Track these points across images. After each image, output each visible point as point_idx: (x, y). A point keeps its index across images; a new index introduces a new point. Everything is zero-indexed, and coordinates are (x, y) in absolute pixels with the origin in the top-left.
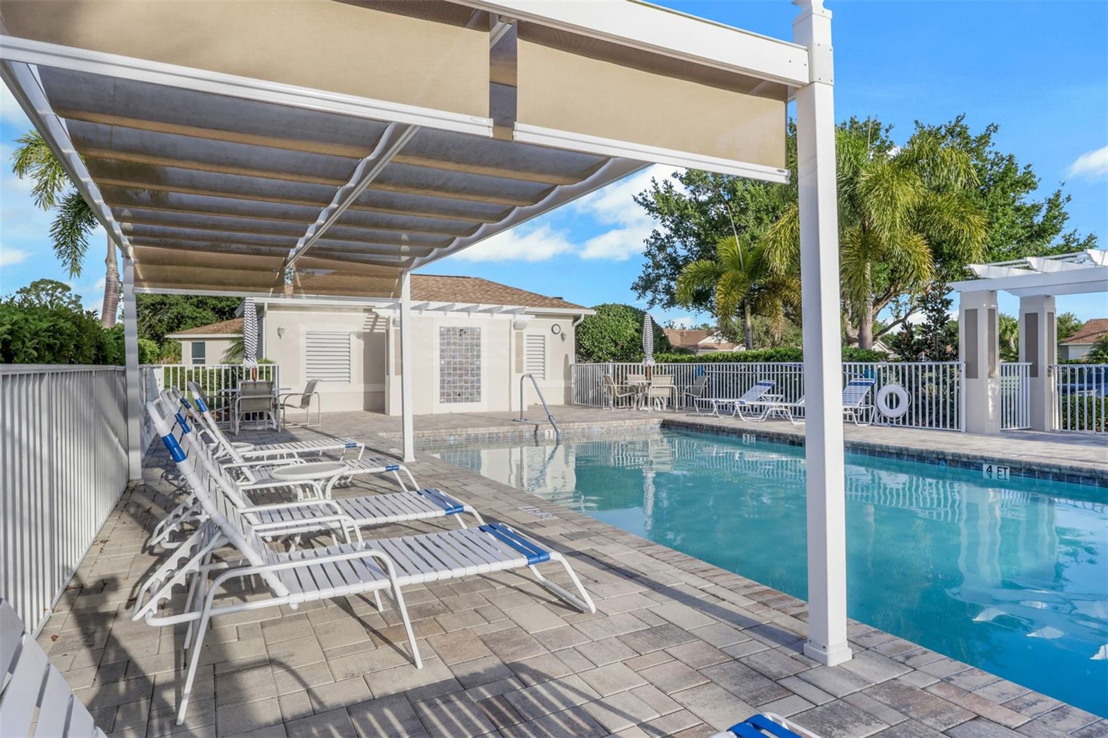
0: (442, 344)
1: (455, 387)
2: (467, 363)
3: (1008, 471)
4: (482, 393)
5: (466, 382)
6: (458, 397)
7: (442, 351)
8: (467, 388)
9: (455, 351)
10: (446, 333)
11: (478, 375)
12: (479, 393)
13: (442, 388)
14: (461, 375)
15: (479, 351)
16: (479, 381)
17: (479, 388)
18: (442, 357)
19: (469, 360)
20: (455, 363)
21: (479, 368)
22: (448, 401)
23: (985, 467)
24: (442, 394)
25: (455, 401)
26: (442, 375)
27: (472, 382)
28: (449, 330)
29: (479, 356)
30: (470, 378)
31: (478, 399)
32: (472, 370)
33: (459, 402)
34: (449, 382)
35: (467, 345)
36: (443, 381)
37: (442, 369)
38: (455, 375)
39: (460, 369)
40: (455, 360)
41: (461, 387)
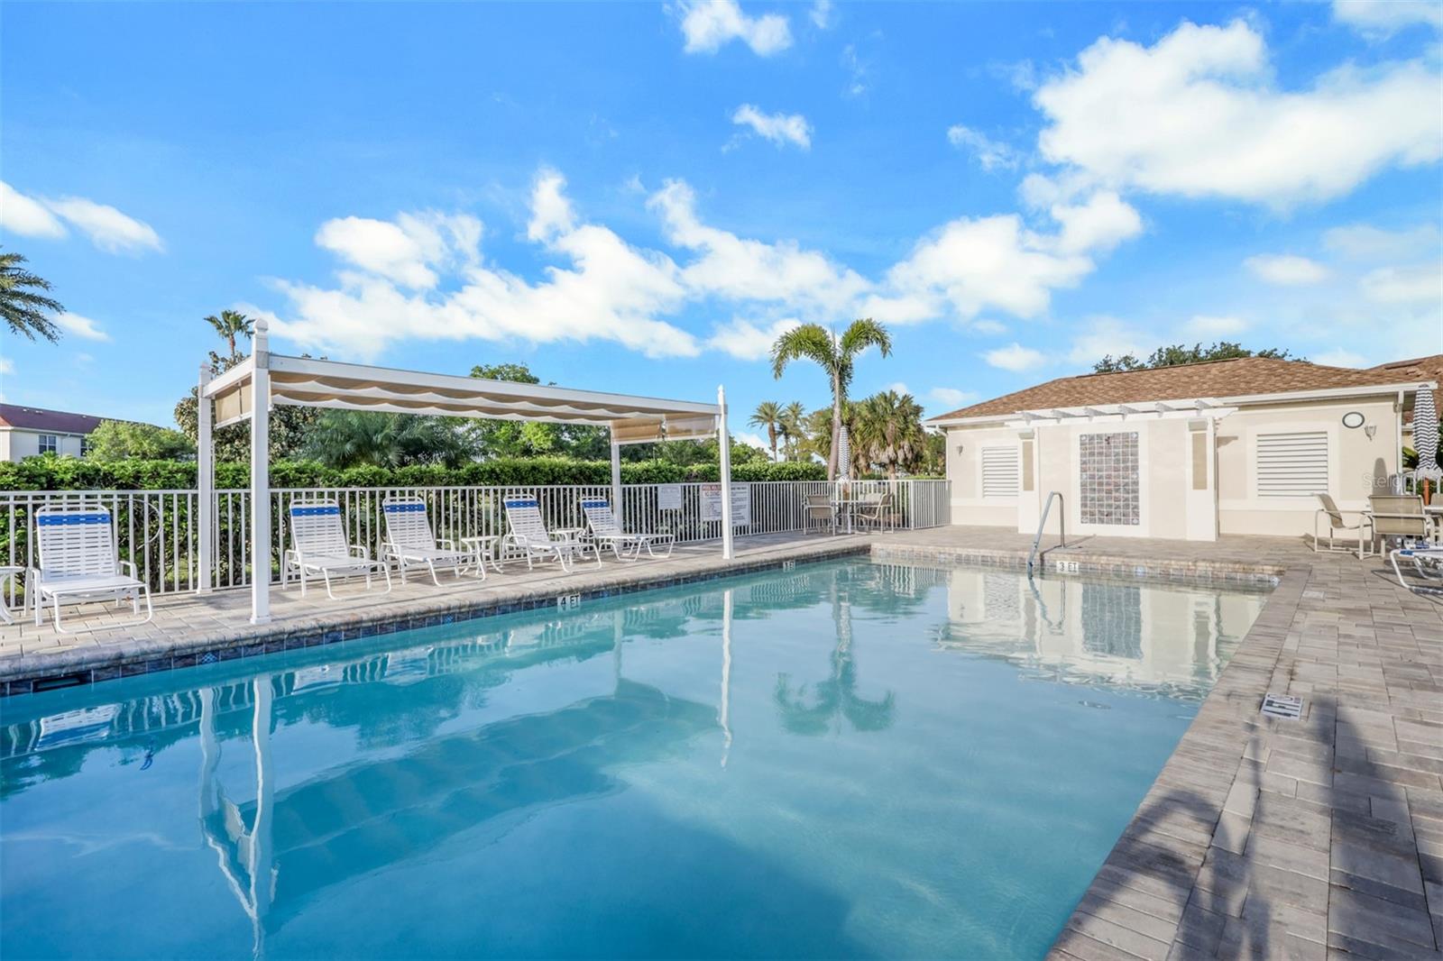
0: (1082, 455)
1: (1102, 506)
2: (1118, 477)
4: (1140, 514)
5: (1117, 499)
6: (1106, 517)
7: (1084, 463)
8: (1118, 507)
9: (1100, 462)
10: (1088, 443)
11: (1135, 491)
12: (1137, 514)
13: (1084, 505)
14: (1109, 492)
15: (1136, 461)
16: (1136, 499)
17: (1136, 507)
18: (1083, 470)
19: (1121, 473)
20: (1101, 477)
21: (1136, 483)
22: (1093, 521)
24: (1084, 513)
25: (1102, 521)
26: (1084, 490)
27: (1127, 499)
28: (1092, 438)
29: (1135, 469)
30: (1122, 495)
31: (1135, 521)
32: (1126, 484)
33: (1107, 523)
34: (1093, 499)
35: (1117, 454)
36: (1084, 498)
37: (1083, 485)
38: (1099, 491)
39: (1108, 484)
40: (1100, 473)
41: (1110, 506)
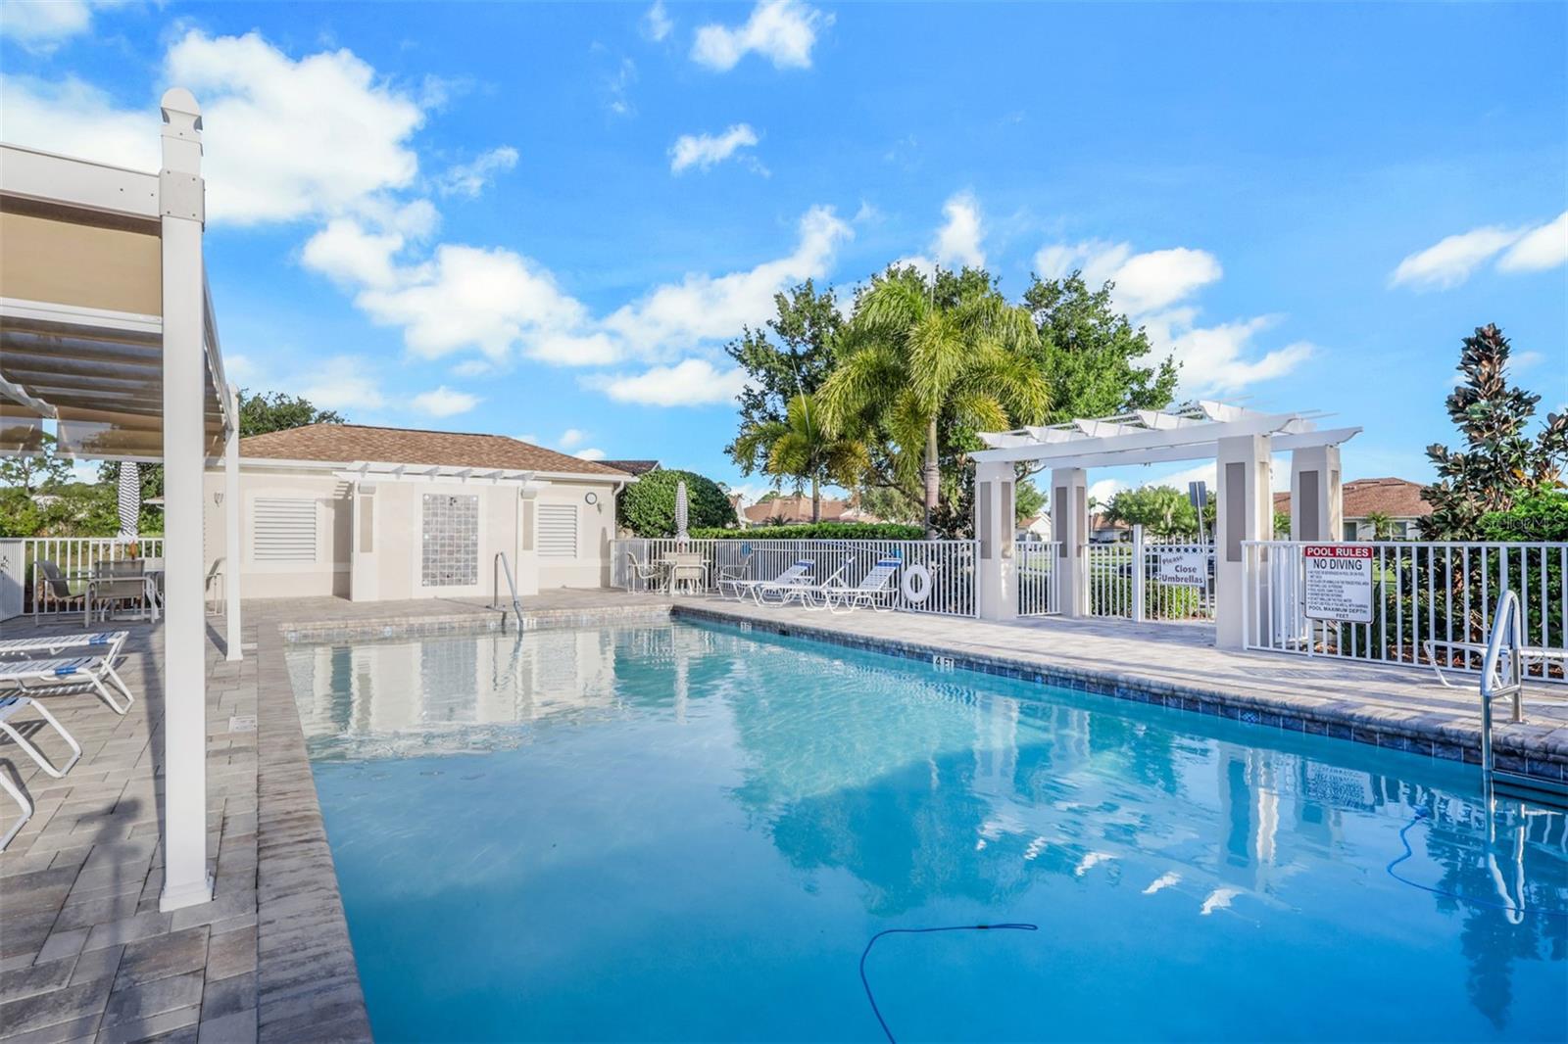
0: (425, 515)
1: (444, 567)
2: (459, 538)
3: (952, 663)
4: (479, 574)
5: (458, 561)
6: (447, 578)
7: (427, 523)
8: (459, 568)
9: (443, 523)
10: (432, 503)
11: (475, 552)
12: (475, 574)
13: (425, 567)
14: (451, 553)
15: (476, 523)
16: (475, 559)
17: (475, 567)
18: (425, 531)
19: (463, 534)
20: (443, 538)
21: (475, 545)
22: (434, 583)
23: (935, 658)
24: (425, 576)
25: (443, 583)
26: (425, 552)
27: (467, 560)
28: (435, 498)
29: (475, 530)
30: (463, 556)
31: (474, 581)
32: (467, 546)
33: (448, 584)
34: (435, 561)
35: (459, 516)
36: (426, 560)
37: (425, 546)
38: (442, 552)
39: (450, 545)
40: (442, 534)
41: (451, 567)
